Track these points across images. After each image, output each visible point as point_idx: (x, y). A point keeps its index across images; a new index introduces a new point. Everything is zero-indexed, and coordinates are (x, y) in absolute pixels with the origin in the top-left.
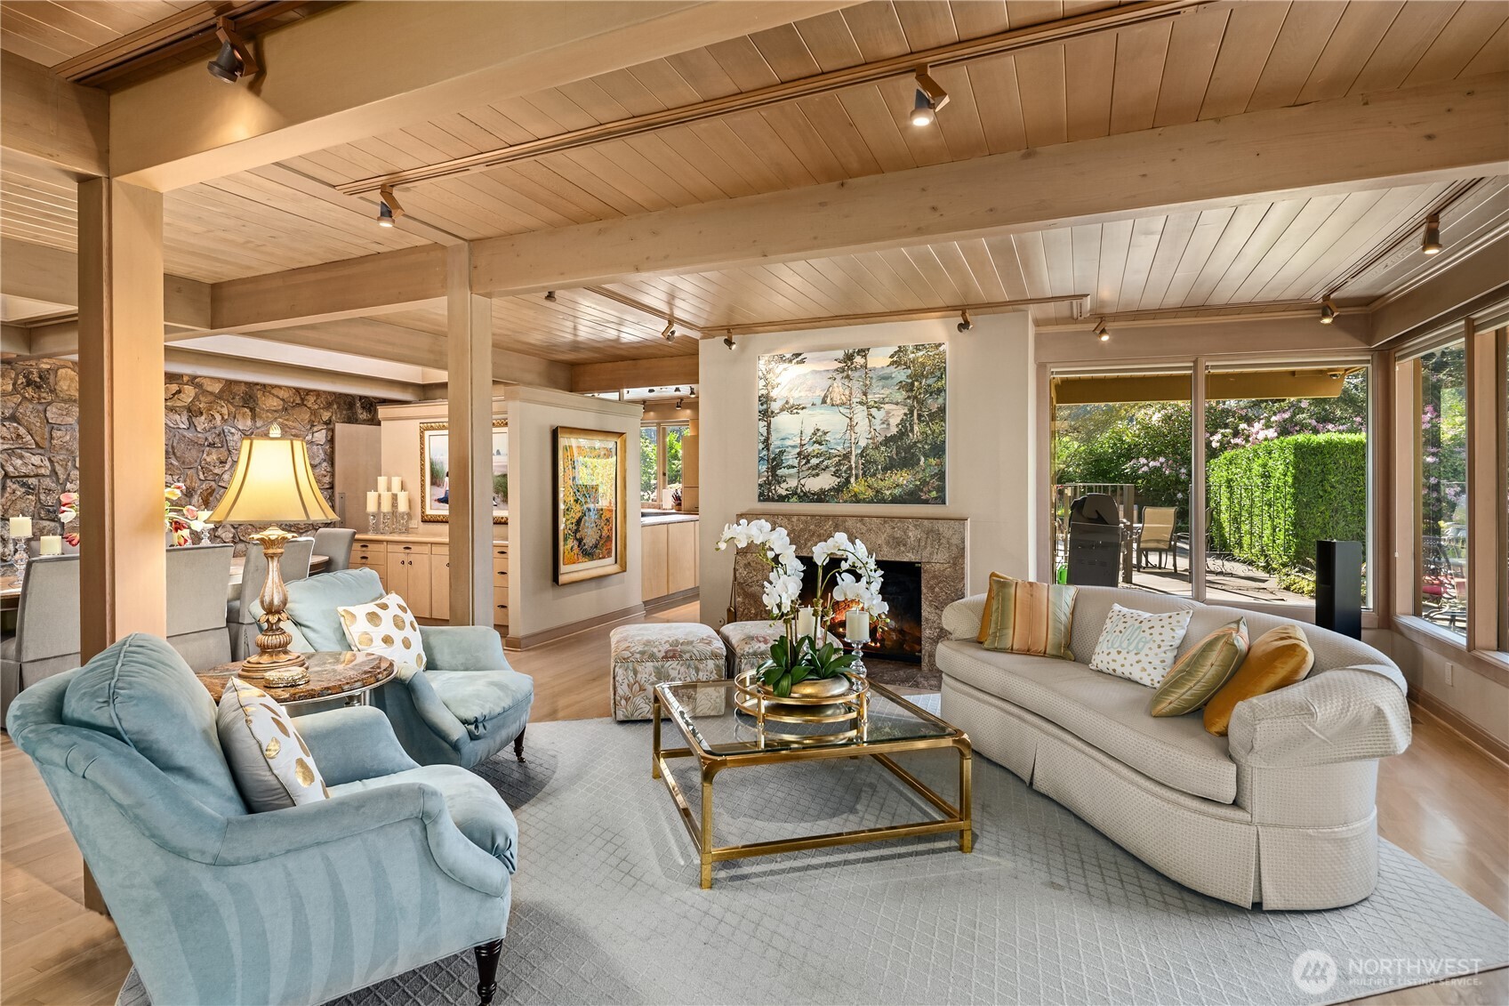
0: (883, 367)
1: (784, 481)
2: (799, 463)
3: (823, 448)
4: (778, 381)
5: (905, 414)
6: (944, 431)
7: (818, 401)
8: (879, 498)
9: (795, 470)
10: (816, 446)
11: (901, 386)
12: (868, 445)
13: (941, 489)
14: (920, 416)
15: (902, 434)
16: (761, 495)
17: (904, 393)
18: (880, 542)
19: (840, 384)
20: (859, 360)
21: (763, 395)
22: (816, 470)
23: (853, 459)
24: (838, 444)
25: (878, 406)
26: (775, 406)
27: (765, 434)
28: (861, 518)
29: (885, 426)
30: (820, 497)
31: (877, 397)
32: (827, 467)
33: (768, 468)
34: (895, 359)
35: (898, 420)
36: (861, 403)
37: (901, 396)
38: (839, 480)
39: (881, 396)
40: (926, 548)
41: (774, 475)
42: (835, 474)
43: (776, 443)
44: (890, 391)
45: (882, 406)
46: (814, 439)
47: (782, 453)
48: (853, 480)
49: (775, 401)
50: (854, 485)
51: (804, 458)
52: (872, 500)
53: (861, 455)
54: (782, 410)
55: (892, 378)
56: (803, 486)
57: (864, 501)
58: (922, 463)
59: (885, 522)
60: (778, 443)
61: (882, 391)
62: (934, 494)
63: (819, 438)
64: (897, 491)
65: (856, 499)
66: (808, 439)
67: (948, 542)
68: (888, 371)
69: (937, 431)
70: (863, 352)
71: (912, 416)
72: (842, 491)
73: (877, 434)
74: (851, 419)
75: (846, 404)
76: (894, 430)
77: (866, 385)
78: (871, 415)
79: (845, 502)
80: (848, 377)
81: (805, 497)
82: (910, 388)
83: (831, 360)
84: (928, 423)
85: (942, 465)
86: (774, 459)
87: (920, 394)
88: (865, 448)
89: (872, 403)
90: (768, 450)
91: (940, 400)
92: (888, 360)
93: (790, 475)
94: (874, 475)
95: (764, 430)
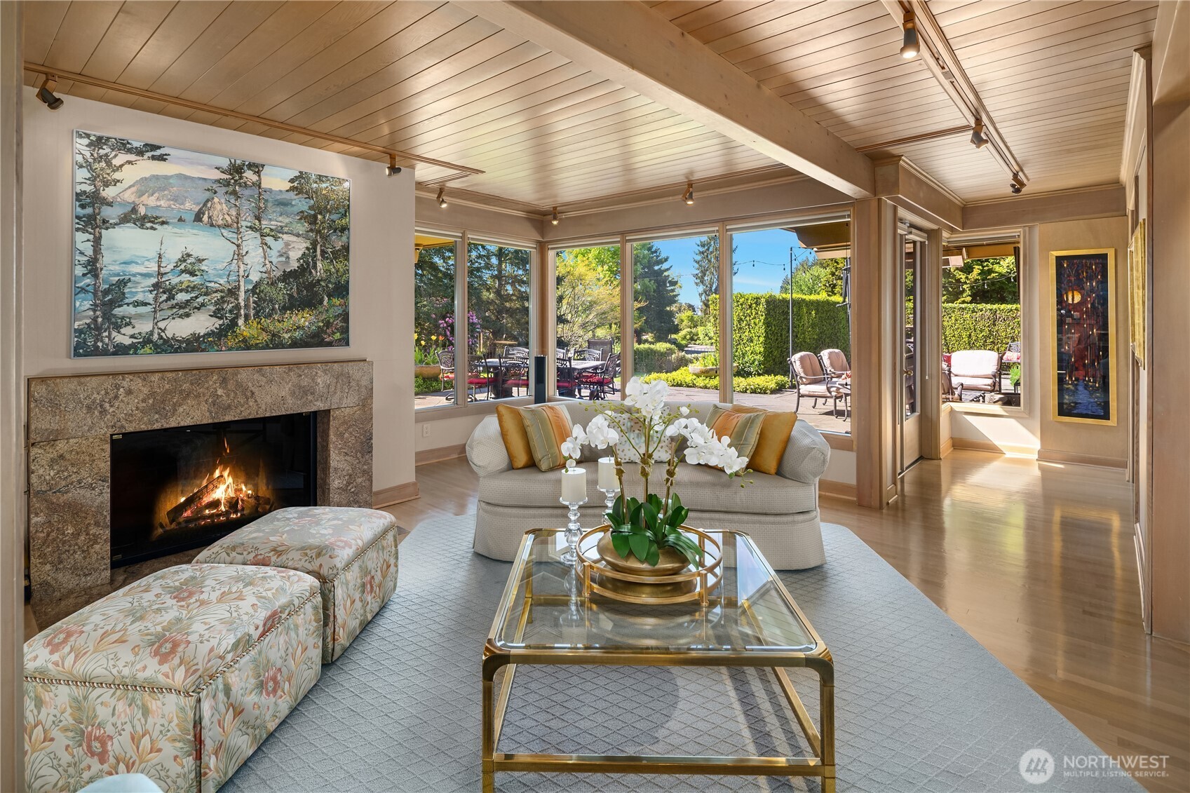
0: (281, 191)
1: (127, 324)
2: (156, 299)
3: (196, 280)
4: (117, 176)
5: (307, 248)
6: (348, 270)
8: (275, 342)
9: (149, 308)
10: (186, 277)
11: (303, 216)
12: (261, 280)
13: (345, 331)
14: (323, 252)
15: (304, 270)
16: (78, 346)
17: (306, 225)
18: (283, 394)
19: (223, 201)
20: (249, 175)
21: (85, 192)
22: (185, 310)
23: (242, 295)
24: (220, 276)
25: (276, 233)
26: (111, 213)
27: (90, 252)
28: (259, 367)
29: (284, 259)
30: (194, 344)
31: (273, 225)
32: (203, 305)
33: (95, 305)
34: (295, 184)
35: (300, 254)
36: (252, 228)
37: (302, 228)
38: (221, 322)
39: (279, 224)
40: (335, 393)
41: (107, 316)
42: (215, 315)
43: (111, 268)
44: (290, 220)
45: (280, 235)
46: (182, 267)
47: (123, 283)
48: (241, 322)
49: (110, 204)
50: (243, 327)
51: (164, 292)
52: (267, 345)
53: (253, 291)
54: (125, 219)
55: (293, 206)
56: (163, 331)
57: (256, 347)
58: (325, 303)
59: (290, 370)
60: (117, 268)
61: (280, 219)
62: (338, 336)
63: (189, 266)
64: (297, 334)
65: (246, 345)
66: (171, 267)
67: (358, 385)
68: (287, 196)
69: (341, 270)
70: (257, 168)
71: (315, 251)
72: (226, 336)
73: (274, 269)
74: (238, 246)
75: (232, 226)
76: (294, 265)
77: (259, 208)
78: (266, 244)
79: (230, 349)
80: (234, 193)
81: (167, 346)
82: (313, 220)
83: (210, 166)
84: (332, 261)
85: (345, 306)
86: (106, 292)
87: (324, 228)
88: (258, 283)
89: (267, 231)
90: (96, 276)
91: (344, 238)
92: (289, 185)
93: (140, 316)
94: (269, 316)
95: (88, 249)
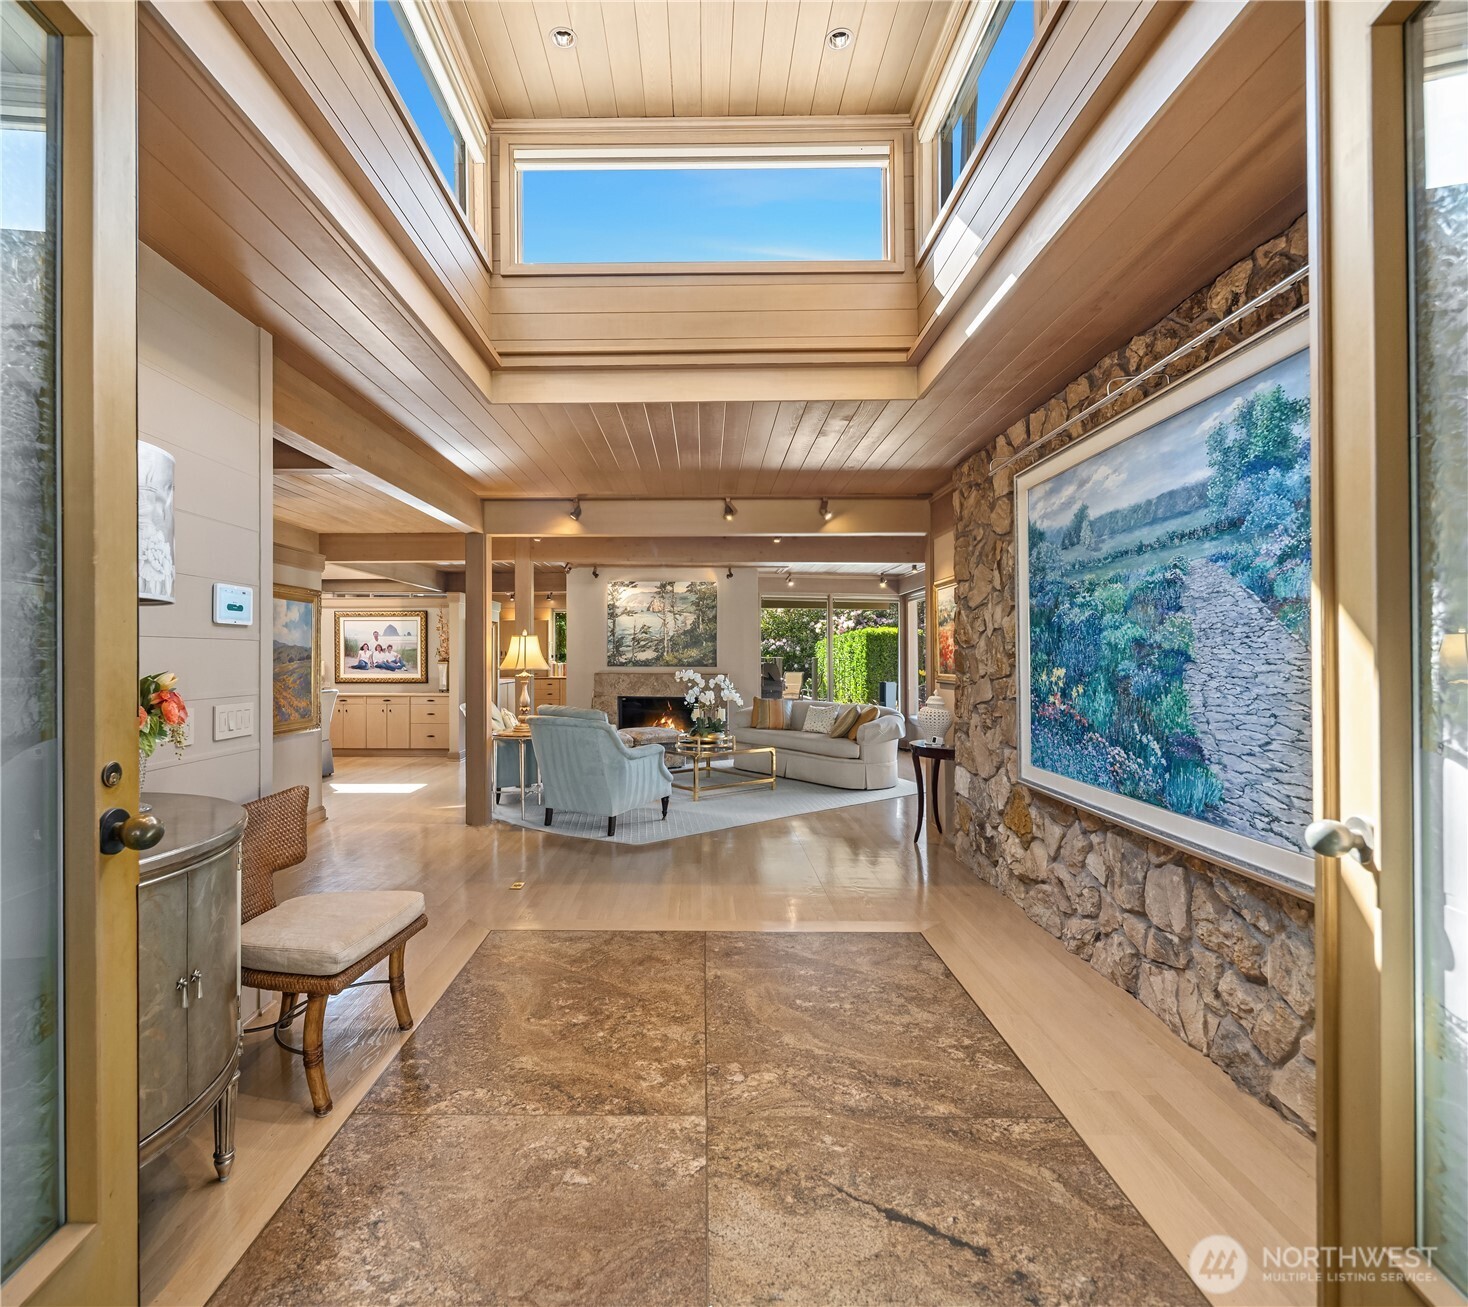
0: (683, 593)
1: (624, 655)
2: (633, 644)
3: (648, 636)
4: (620, 597)
5: (695, 619)
6: (716, 628)
7: (645, 610)
8: (680, 663)
9: (631, 648)
10: (644, 635)
11: (693, 603)
13: (715, 659)
14: (703, 620)
15: (695, 625)
16: (609, 662)
17: (695, 607)
19: (658, 601)
20: (669, 588)
21: (610, 604)
22: (643, 648)
23: (666, 642)
24: (657, 634)
25: (680, 613)
26: (618, 611)
27: (612, 627)
29: (684, 625)
30: (646, 663)
31: (679, 609)
32: (651, 647)
33: (614, 647)
34: (689, 589)
35: (692, 622)
36: (670, 611)
37: (693, 609)
38: (658, 654)
39: (682, 608)
41: (618, 651)
42: (656, 650)
43: (618, 633)
44: (687, 606)
45: (683, 614)
46: (643, 631)
47: (622, 638)
48: (665, 654)
49: (618, 608)
50: (666, 657)
51: (636, 642)
52: (677, 664)
53: (670, 640)
54: (622, 614)
55: (688, 599)
56: (636, 657)
57: (672, 665)
58: (704, 645)
60: (620, 632)
61: (683, 606)
62: (711, 661)
63: (645, 630)
64: (690, 660)
65: (668, 664)
66: (638, 631)
68: (685, 595)
69: (712, 628)
70: (671, 584)
71: (699, 620)
72: (660, 660)
73: (679, 629)
74: (664, 620)
75: (662, 612)
76: (689, 627)
77: (673, 602)
78: (676, 619)
79: (661, 666)
81: (637, 663)
82: (697, 604)
83: (653, 587)
84: (707, 624)
85: (715, 646)
86: (617, 642)
87: (703, 608)
88: (673, 636)
89: (677, 612)
90: (614, 636)
91: (714, 612)
92: (686, 590)
93: (628, 651)
94: (677, 651)
95: (611, 625)
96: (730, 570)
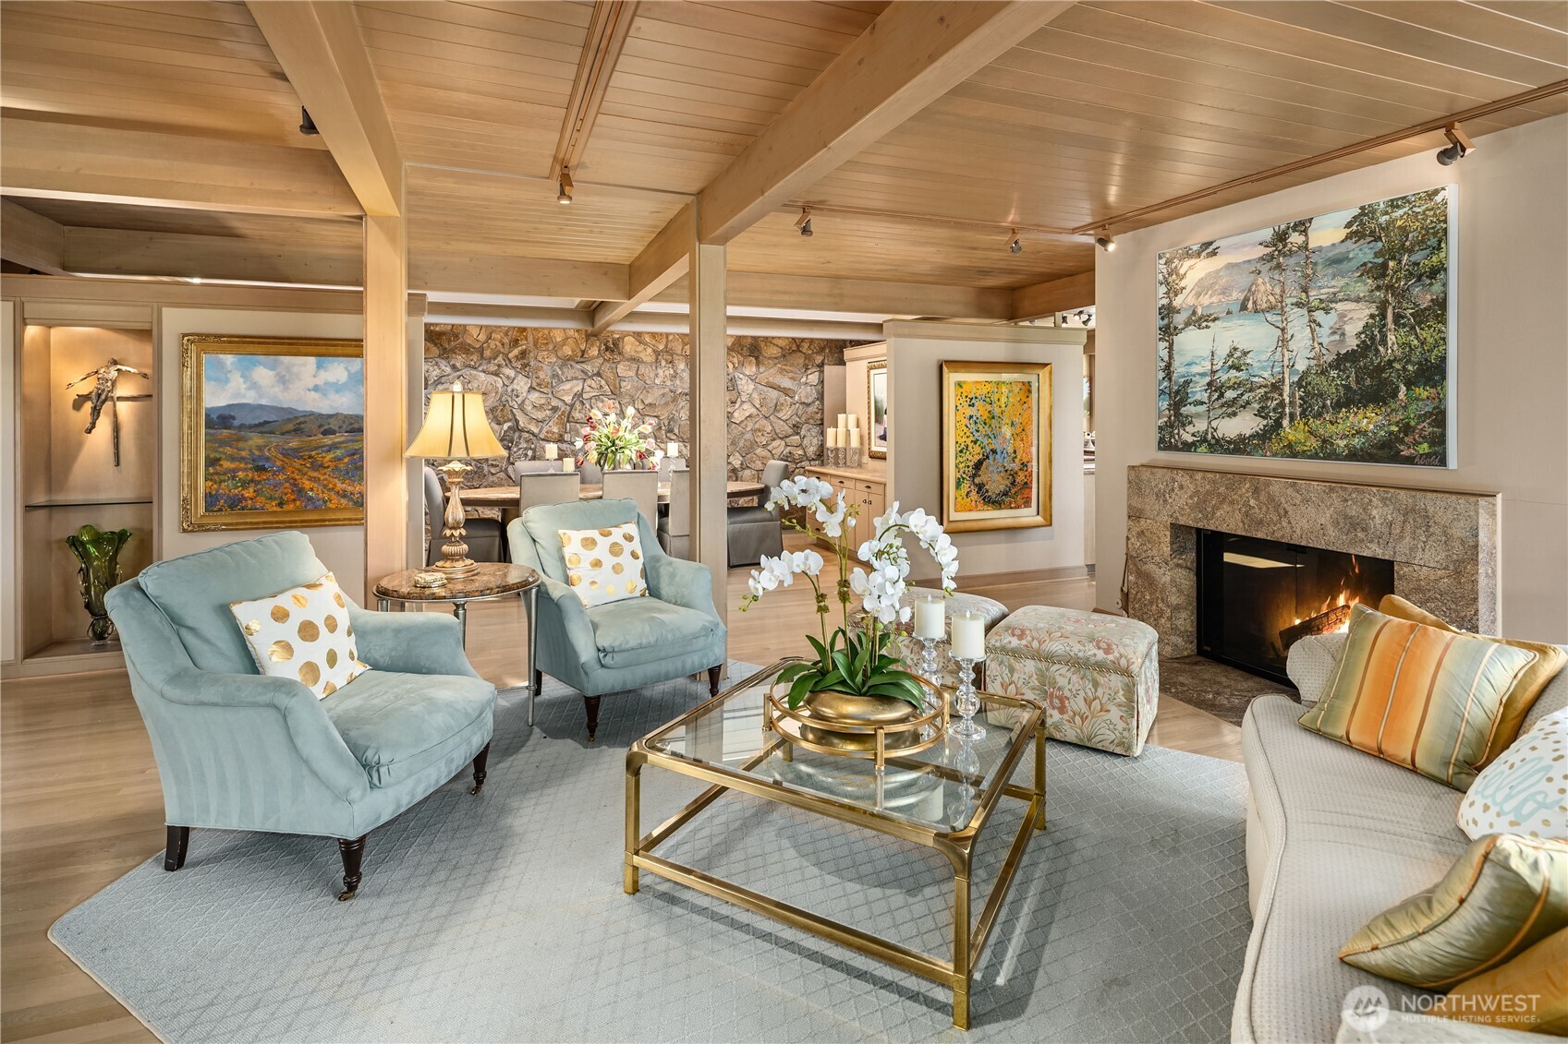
0: (1334, 245)
1: (1190, 423)
2: (1209, 397)
3: (1242, 375)
4: (1182, 284)
5: (1372, 316)
6: (1444, 339)
7: (1235, 308)
8: (1326, 451)
9: (1204, 408)
10: (1233, 373)
11: (1366, 270)
12: (1309, 368)
13: (1439, 441)
14: (1397, 317)
15: (1370, 343)
16: (1161, 440)
17: (1370, 281)
18: (1323, 521)
19: (1267, 280)
20: (1295, 238)
21: (1163, 305)
22: (1232, 408)
23: (1287, 390)
24: (1264, 369)
25: (1326, 306)
26: (1179, 320)
27: (1166, 359)
28: (1294, 479)
29: (1337, 337)
30: (1239, 446)
31: (1325, 293)
32: (1248, 403)
33: (1170, 405)
34: (1354, 228)
35: (1359, 326)
36: (1298, 305)
37: (1364, 287)
38: (1265, 422)
39: (1332, 290)
40: (1402, 537)
41: (1178, 414)
42: (1261, 413)
43: (1179, 370)
44: (1346, 280)
45: (1333, 305)
46: (1230, 363)
47: (1187, 383)
48: (1285, 422)
49: (1178, 312)
50: (1288, 430)
51: (1216, 391)
52: (1317, 454)
53: (1299, 384)
54: (1187, 324)
55: (1351, 259)
56: (1215, 431)
57: (1303, 455)
58: (1401, 395)
59: (1332, 490)
60: (1182, 370)
61: (1333, 283)
62: (1424, 448)
63: (1236, 361)
64: (1357, 442)
65: (1292, 451)
66: (1221, 364)
67: (1445, 534)
68: (1343, 249)
69: (1431, 340)
70: (1302, 226)
71: (1383, 316)
72: (1270, 439)
73: (1324, 351)
74: (1283, 330)
75: (1277, 308)
76: (1352, 343)
77: (1306, 276)
78: (1315, 321)
79: (1275, 455)
80: (1279, 266)
81: (1217, 446)
82: (1379, 271)
83: (1254, 245)
84: (1413, 328)
85: (1441, 399)
86: (1177, 392)
87: (1399, 280)
88: (1306, 374)
89: (1316, 303)
90: (1170, 379)
91: (1437, 287)
92: (1343, 233)
93: (1198, 415)
94: (1319, 415)
95: (1164, 354)
96: (1449, 133)
